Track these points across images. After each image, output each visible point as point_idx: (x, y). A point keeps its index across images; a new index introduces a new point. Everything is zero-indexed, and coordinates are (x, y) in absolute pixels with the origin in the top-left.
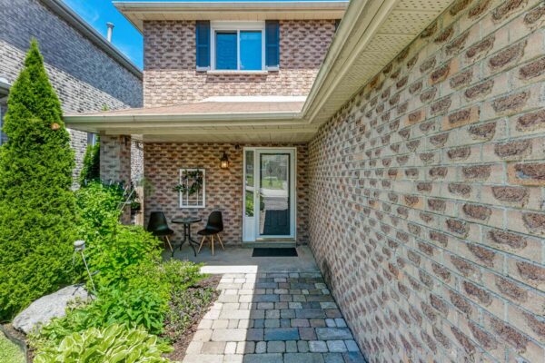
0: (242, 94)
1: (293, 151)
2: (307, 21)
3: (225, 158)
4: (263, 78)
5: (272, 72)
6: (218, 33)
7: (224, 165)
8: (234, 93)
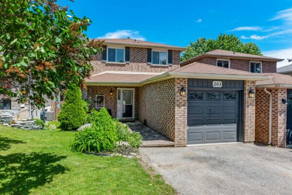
0: (117, 70)
1: (134, 90)
2: (138, 48)
3: (111, 92)
4: (124, 65)
5: (127, 64)
6: (109, 49)
7: (111, 94)
8: (115, 70)
